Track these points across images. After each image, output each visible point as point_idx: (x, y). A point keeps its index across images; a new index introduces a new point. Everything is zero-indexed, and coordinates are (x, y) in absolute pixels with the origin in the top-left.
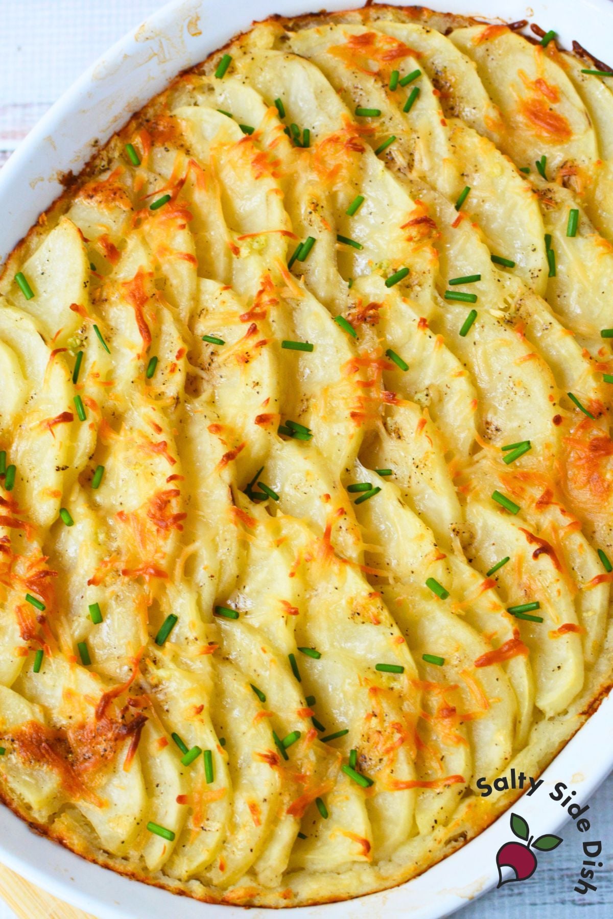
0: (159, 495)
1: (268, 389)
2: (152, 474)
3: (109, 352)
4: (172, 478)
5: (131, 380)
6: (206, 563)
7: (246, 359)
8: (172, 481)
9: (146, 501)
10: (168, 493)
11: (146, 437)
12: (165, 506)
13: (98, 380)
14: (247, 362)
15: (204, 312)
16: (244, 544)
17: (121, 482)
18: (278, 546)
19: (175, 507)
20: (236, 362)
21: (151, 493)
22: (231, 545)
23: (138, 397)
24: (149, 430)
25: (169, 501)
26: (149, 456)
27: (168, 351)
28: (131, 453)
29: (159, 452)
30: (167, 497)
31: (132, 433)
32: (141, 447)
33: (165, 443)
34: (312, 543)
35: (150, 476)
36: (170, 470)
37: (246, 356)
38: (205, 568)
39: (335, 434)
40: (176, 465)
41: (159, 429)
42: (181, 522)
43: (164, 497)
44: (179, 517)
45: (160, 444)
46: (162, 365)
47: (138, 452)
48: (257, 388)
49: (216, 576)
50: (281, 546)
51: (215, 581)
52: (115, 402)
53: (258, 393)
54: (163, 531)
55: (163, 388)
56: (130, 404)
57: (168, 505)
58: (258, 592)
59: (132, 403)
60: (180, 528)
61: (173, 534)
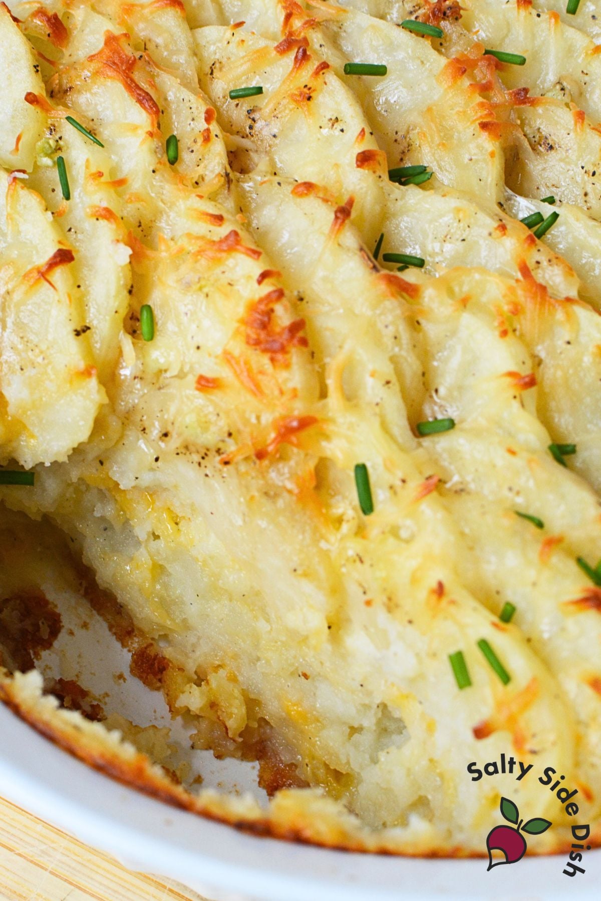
0: (253, 307)
1: (354, 121)
2: (230, 284)
3: (102, 146)
4: (264, 276)
5: (151, 169)
6: (370, 367)
7: (307, 96)
8: (266, 281)
9: (236, 325)
10: (268, 298)
11: (202, 238)
12: (270, 319)
13: (103, 179)
14: (309, 98)
15: (217, 65)
16: (414, 324)
17: (185, 319)
18: (465, 306)
19: (283, 317)
20: (292, 106)
21: (241, 311)
22: (397, 331)
23: (169, 189)
24: (204, 228)
25: (272, 310)
26: (217, 261)
27: (189, 121)
28: (185, 269)
29: (231, 249)
30: (267, 305)
31: (176, 243)
32: (200, 252)
33: (236, 233)
34: (512, 290)
35: (229, 287)
36: (255, 268)
37: (306, 90)
38: (372, 375)
39: (466, 161)
40: (262, 257)
41: (219, 219)
42: (301, 334)
43: (262, 307)
44: (297, 327)
45: (227, 237)
46: (185, 142)
47: (196, 262)
48: (338, 126)
49: (394, 379)
50: (468, 306)
51: (395, 386)
52: (138, 205)
53: (342, 131)
54: (280, 357)
55: (200, 170)
56: (161, 204)
57: (273, 315)
58: (460, 388)
59: (162, 201)
60: (304, 342)
61: (296, 356)
